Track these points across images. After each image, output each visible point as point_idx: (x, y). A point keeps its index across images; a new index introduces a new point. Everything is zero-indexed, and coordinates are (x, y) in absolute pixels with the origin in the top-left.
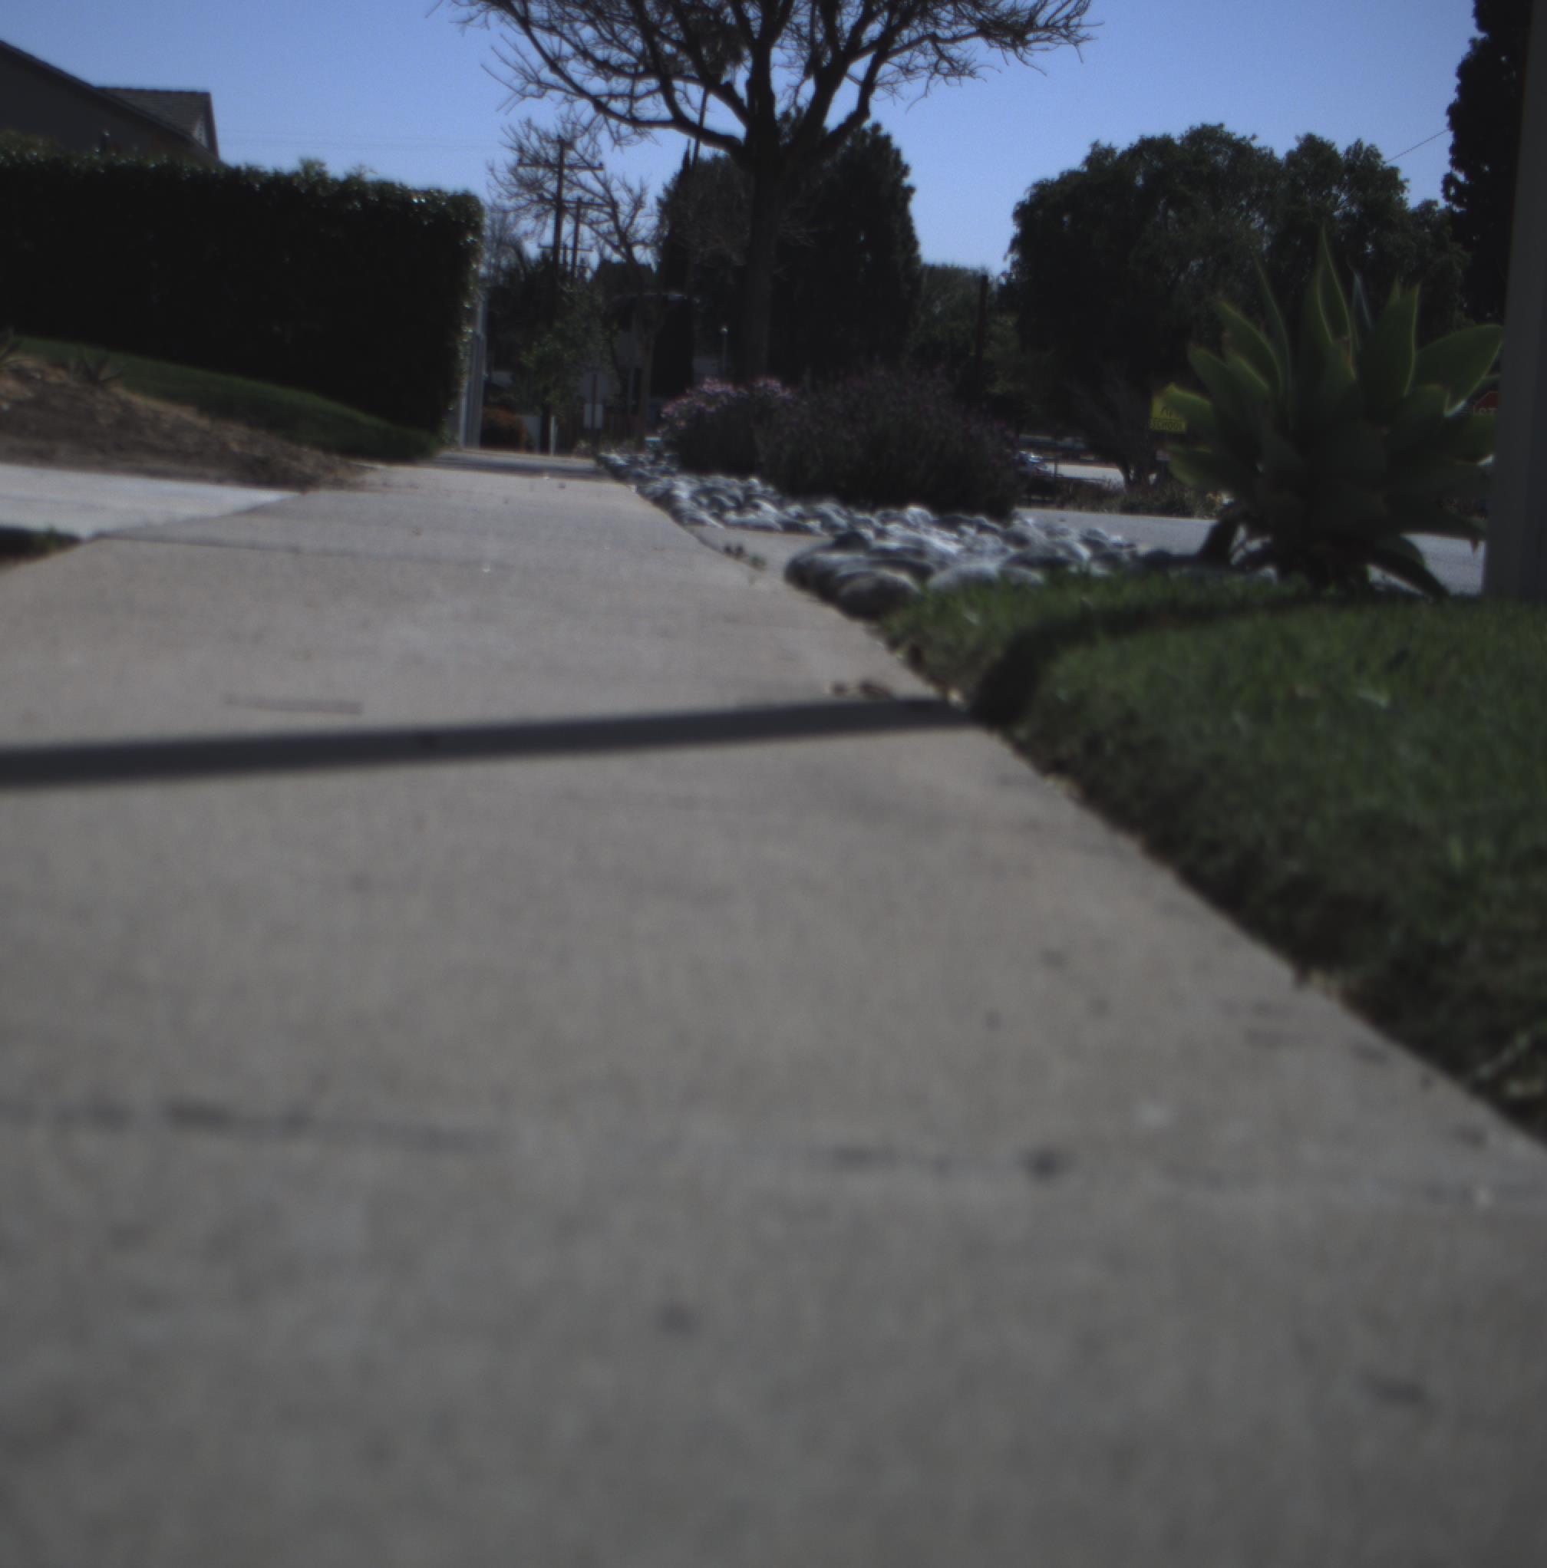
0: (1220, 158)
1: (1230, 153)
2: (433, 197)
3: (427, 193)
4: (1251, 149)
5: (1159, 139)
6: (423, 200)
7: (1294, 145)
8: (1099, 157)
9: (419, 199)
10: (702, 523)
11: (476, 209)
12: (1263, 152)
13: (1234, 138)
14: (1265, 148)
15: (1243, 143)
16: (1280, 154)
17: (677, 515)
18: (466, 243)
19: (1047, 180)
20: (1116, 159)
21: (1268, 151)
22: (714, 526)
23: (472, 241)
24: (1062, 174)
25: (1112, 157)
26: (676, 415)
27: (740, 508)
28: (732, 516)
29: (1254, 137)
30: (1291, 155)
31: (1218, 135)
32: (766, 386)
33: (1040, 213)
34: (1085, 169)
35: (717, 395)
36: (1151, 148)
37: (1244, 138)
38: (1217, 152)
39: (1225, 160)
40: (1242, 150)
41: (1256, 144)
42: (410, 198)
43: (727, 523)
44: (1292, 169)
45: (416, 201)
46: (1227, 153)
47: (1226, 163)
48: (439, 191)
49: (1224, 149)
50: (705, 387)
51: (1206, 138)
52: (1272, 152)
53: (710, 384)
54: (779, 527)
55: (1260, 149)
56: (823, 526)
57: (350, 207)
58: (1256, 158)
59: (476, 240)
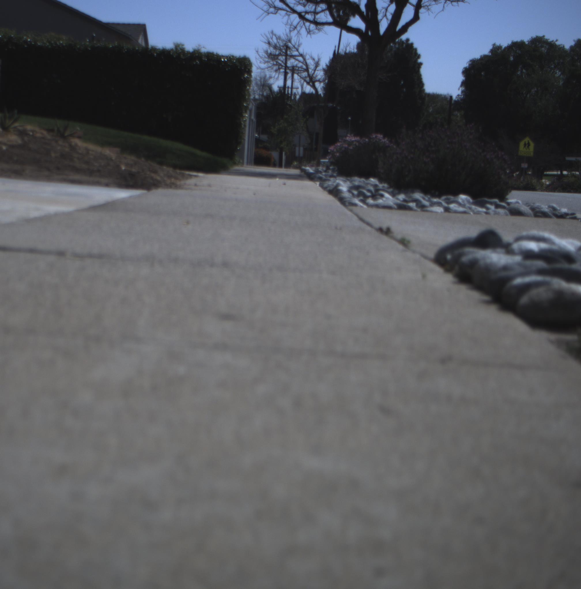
0: (543, 49)
1: (547, 47)
2: (231, 58)
3: (227, 57)
4: (556, 45)
5: (519, 42)
6: (226, 60)
7: (573, 43)
8: (496, 50)
9: (224, 59)
10: (355, 205)
11: (248, 63)
12: (561, 46)
13: (549, 41)
14: (561, 45)
15: (552, 43)
16: (567, 47)
17: (342, 200)
18: (244, 78)
19: (475, 59)
20: (502, 50)
21: (562, 46)
22: (361, 207)
23: (247, 77)
24: (481, 56)
25: (501, 49)
26: (335, 150)
27: (374, 196)
28: (370, 201)
29: (557, 41)
30: (571, 47)
31: (543, 40)
32: (376, 137)
33: (472, 71)
34: (490, 54)
35: (353, 141)
36: (516, 46)
37: (553, 41)
38: (542, 47)
39: (545, 50)
40: (552, 46)
41: (558, 43)
42: (221, 59)
43: (368, 205)
44: (572, 52)
45: (223, 60)
46: (546, 47)
47: (546, 51)
48: (233, 56)
49: (545, 45)
50: (348, 138)
51: (538, 41)
52: (564, 47)
53: (349, 137)
54: (395, 207)
55: (559, 45)
56: (417, 205)
57: (195, 63)
58: (557, 49)
59: (248, 76)
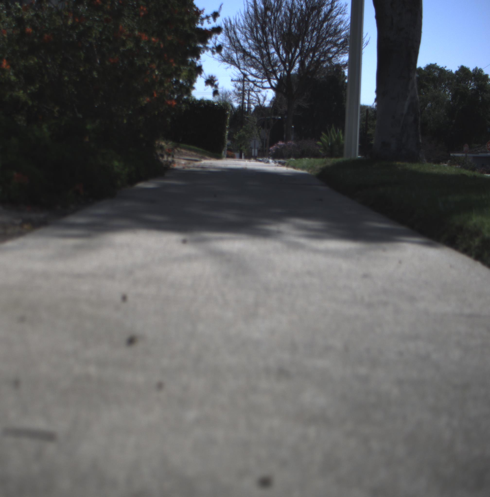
4: (445, 70)
7: (458, 69)
12: (449, 71)
13: (440, 67)
15: (442, 69)
29: (446, 67)
30: (456, 72)
31: (435, 67)
38: (434, 72)
40: (442, 71)
44: (457, 76)
46: (437, 72)
47: (438, 75)
51: (431, 68)
52: (452, 71)
58: (446, 73)
